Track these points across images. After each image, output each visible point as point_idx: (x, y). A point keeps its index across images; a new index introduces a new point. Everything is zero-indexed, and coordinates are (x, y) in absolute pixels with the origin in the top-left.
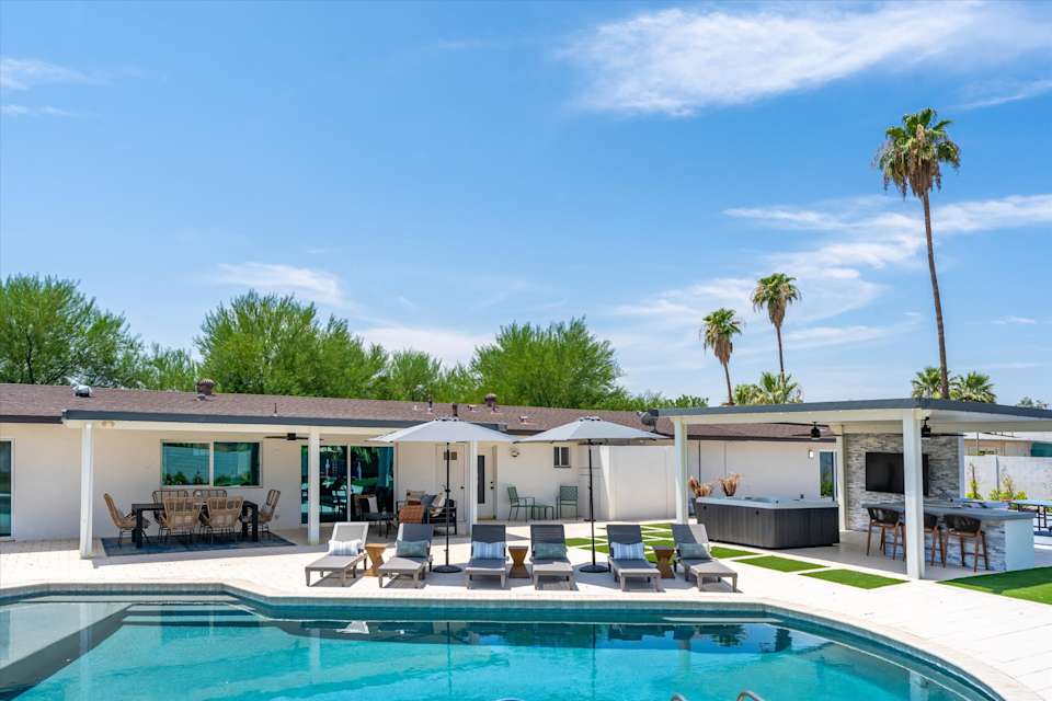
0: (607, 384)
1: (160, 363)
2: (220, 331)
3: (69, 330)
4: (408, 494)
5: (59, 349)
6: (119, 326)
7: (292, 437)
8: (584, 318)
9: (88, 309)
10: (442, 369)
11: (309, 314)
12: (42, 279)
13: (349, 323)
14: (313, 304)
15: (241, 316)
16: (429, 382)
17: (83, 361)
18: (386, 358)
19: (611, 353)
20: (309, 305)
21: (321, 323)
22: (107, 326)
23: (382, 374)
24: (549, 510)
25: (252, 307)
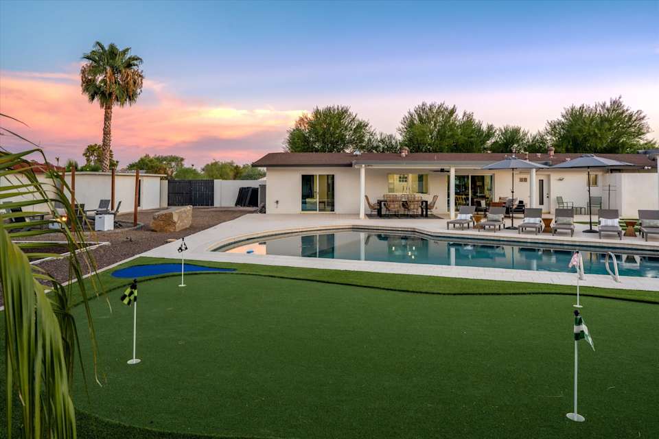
0: (640, 138)
1: (382, 141)
2: (410, 125)
3: (346, 129)
4: (500, 198)
5: (342, 138)
6: (366, 126)
7: (442, 170)
8: (620, 98)
9: (354, 119)
10: (529, 135)
11: (452, 112)
12: (336, 107)
13: (474, 115)
14: (454, 106)
15: (419, 115)
16: (521, 143)
17: (351, 142)
18: (495, 132)
19: (643, 118)
20: (452, 107)
21: (459, 115)
22: (361, 126)
23: (493, 140)
24: (583, 210)
25: (423, 110)
